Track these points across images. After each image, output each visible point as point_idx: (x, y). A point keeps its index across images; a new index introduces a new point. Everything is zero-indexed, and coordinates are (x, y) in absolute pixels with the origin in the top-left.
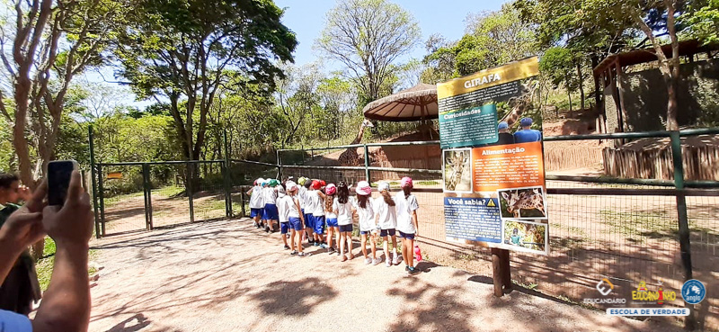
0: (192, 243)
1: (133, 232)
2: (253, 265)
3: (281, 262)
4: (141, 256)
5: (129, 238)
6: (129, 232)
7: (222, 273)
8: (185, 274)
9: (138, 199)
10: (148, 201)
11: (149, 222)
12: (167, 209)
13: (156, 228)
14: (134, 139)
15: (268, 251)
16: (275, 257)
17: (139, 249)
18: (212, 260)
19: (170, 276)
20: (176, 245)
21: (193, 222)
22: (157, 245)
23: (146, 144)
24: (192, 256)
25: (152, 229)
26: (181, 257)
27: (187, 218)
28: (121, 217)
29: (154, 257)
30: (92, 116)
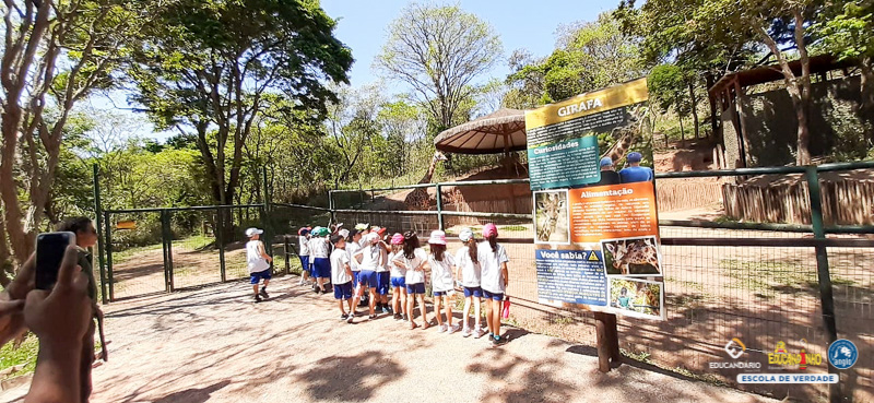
0: (224, 308)
1: (149, 295)
2: (299, 335)
3: (334, 331)
4: (158, 327)
5: (143, 303)
6: (145, 295)
7: (259, 347)
8: (214, 349)
9: (155, 253)
10: (167, 255)
11: (169, 283)
12: (192, 265)
13: (178, 290)
14: (152, 179)
15: (318, 318)
16: (328, 325)
17: (155, 317)
18: (247, 330)
19: (194, 352)
20: (201, 311)
21: (225, 281)
22: (179, 312)
23: (167, 184)
24: (224, 326)
25: (173, 290)
26: (209, 326)
27: (216, 277)
28: (133, 277)
29: (175, 326)
30: (100, 151)
